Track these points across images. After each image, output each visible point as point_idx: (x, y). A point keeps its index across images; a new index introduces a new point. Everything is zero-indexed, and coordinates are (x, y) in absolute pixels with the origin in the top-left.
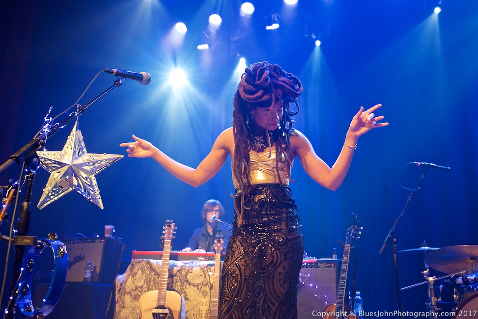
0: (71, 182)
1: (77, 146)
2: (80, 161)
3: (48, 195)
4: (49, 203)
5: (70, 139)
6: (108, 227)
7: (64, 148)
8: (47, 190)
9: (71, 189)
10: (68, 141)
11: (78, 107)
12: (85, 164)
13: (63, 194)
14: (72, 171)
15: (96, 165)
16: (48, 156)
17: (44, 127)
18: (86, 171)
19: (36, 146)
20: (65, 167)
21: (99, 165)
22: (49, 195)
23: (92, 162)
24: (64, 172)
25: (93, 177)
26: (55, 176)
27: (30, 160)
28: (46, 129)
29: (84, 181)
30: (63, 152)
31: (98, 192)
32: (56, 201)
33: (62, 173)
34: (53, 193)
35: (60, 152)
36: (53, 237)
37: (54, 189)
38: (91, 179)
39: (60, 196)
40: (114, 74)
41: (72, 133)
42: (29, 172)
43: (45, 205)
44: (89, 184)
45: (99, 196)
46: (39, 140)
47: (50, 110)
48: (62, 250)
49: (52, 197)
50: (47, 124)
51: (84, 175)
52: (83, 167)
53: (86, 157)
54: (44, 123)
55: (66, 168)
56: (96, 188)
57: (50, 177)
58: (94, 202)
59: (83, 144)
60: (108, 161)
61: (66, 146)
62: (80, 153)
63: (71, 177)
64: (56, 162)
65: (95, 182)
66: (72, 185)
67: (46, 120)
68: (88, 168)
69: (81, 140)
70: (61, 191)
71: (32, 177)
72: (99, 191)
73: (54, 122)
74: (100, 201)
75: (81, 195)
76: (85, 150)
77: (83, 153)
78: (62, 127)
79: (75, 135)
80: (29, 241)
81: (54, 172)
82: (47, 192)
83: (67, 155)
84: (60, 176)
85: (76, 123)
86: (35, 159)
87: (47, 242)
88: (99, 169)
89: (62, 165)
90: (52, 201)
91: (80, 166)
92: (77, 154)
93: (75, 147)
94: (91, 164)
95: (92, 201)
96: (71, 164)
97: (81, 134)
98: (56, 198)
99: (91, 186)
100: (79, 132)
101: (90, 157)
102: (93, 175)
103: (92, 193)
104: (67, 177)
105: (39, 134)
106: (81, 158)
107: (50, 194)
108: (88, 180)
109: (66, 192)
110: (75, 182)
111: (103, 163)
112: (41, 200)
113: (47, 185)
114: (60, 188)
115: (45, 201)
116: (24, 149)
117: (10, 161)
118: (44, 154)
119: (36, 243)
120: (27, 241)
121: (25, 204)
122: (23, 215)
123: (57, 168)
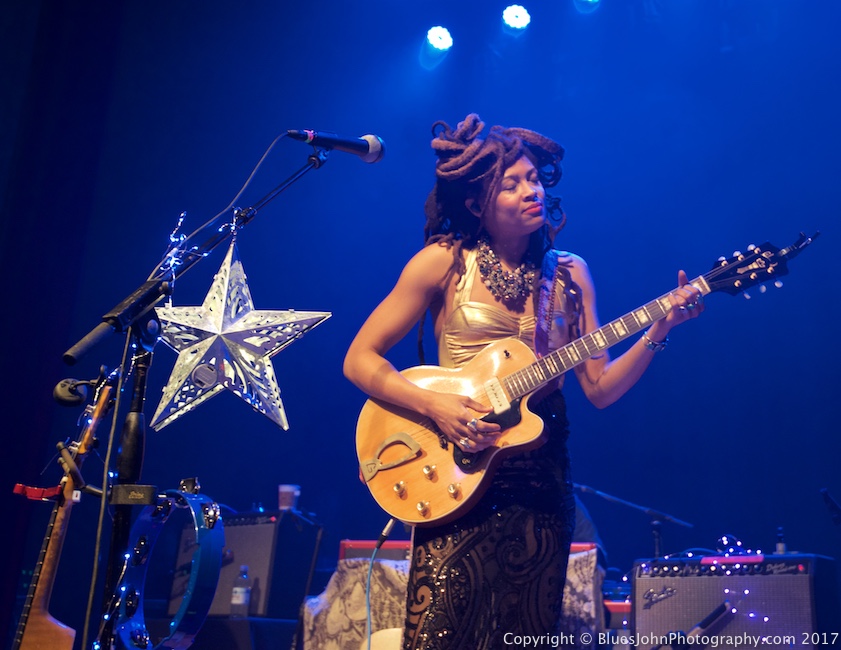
0: (219, 368)
1: (233, 295)
2: (239, 326)
3: (175, 399)
4: (174, 417)
5: (220, 280)
7: (206, 299)
8: (170, 390)
9: (219, 387)
10: (215, 284)
11: (236, 212)
12: (249, 333)
13: (203, 398)
14: (223, 350)
15: (274, 335)
16: (174, 317)
17: (169, 255)
18: (251, 348)
19: (152, 295)
20: (209, 339)
21: (280, 334)
22: (176, 401)
23: (266, 328)
24: (206, 350)
25: (266, 361)
26: (187, 360)
27: (142, 323)
28: (172, 261)
29: (248, 369)
30: (203, 308)
31: (276, 394)
32: (188, 413)
33: (202, 353)
34: (184, 397)
35: (198, 309)
36: (190, 487)
37: (186, 389)
38: (262, 365)
39: (198, 401)
40: (308, 141)
41: (222, 268)
42: (140, 350)
43: (167, 421)
44: (258, 375)
45: (279, 402)
46: (160, 283)
47: (181, 220)
48: (211, 513)
49: (181, 404)
50: (175, 250)
51: (249, 357)
52: (245, 340)
53: (254, 318)
54: (168, 246)
55: (209, 341)
56: (274, 385)
57: (178, 362)
58: (268, 415)
59: (246, 291)
60: (298, 326)
61: (210, 295)
62: (241, 309)
63: (219, 363)
64: (189, 330)
65: (270, 372)
66: (222, 378)
67: (173, 239)
68: (256, 341)
69: (242, 281)
70: (199, 392)
71: (146, 360)
72: (279, 390)
73: (187, 244)
74: (282, 412)
75: (241, 400)
76: (250, 303)
77: (246, 310)
78: (206, 255)
79: (229, 274)
80: (141, 496)
81: (186, 350)
82: (171, 395)
83: (213, 314)
84: (198, 360)
85: (232, 245)
86: (151, 323)
87: (177, 497)
88: (278, 344)
89: (201, 334)
90: (181, 412)
91: (238, 338)
92: (235, 311)
93: (229, 296)
94: (264, 332)
95: (264, 412)
96: (219, 333)
97: (241, 268)
98: (189, 407)
99: (262, 379)
100: (239, 266)
101: (259, 319)
102: (267, 357)
103: (266, 395)
104: (213, 361)
105: (159, 271)
106: (241, 320)
107: (177, 398)
108: (257, 367)
109: (210, 394)
110: (230, 373)
111: (289, 330)
112: (159, 411)
113: (171, 378)
114: (198, 385)
115: (167, 413)
116: (130, 301)
117: (102, 326)
118: (168, 313)
119: (155, 501)
120: (137, 495)
121: (133, 417)
122: (128, 441)
123: (191, 343)
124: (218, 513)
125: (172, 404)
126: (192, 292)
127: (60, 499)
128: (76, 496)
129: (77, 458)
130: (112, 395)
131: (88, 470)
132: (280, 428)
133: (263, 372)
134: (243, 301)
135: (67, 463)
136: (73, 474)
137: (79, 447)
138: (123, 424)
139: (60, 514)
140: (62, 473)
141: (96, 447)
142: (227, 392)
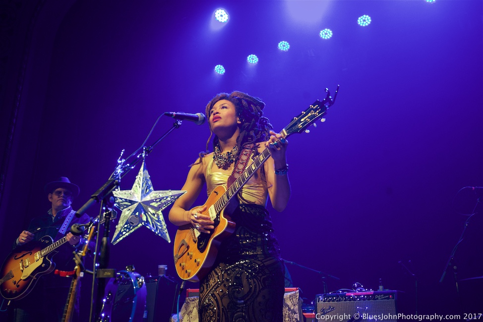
0: (140, 217)
1: (144, 185)
2: (148, 198)
4: (121, 239)
5: (139, 178)
6: (161, 267)
7: (133, 187)
8: (119, 227)
9: (140, 225)
10: (136, 180)
11: (144, 148)
12: (152, 201)
13: (133, 230)
14: (141, 208)
15: (163, 201)
16: (120, 195)
17: (117, 168)
18: (153, 207)
19: (112, 186)
20: (135, 204)
21: (165, 201)
22: (122, 231)
23: (159, 199)
24: (134, 209)
25: (160, 212)
26: (126, 213)
27: (108, 200)
28: (119, 171)
29: (152, 216)
30: (132, 190)
31: (165, 227)
32: (127, 237)
33: (133, 210)
34: (125, 229)
35: (130, 191)
36: (130, 269)
37: (126, 226)
38: (158, 215)
39: (131, 231)
40: (173, 117)
41: (139, 173)
42: (107, 210)
43: (118, 240)
44: (157, 219)
45: (166, 231)
46: (114, 181)
47: (122, 153)
48: (141, 280)
49: (124, 233)
50: (120, 166)
51: (152, 211)
52: (151, 204)
53: (153, 194)
54: (117, 164)
55: (136, 205)
56: (163, 223)
57: (122, 215)
58: (162, 236)
59: (150, 183)
60: (173, 197)
61: (135, 185)
62: (148, 190)
63: (140, 214)
64: (126, 200)
65: (161, 217)
66: (141, 221)
67: (119, 162)
68: (155, 204)
69: (148, 178)
70: (131, 228)
71: (109, 214)
72: (166, 225)
73: (125, 163)
74: (167, 235)
75: (150, 230)
76: (152, 188)
77: (150, 191)
78: (133, 167)
79: (142, 175)
80: (109, 274)
81: (125, 209)
82: (120, 229)
83: (136, 192)
84: (131, 213)
85: (143, 163)
86: (111, 198)
87: (125, 274)
88: (164, 205)
89: (132, 202)
90: (124, 236)
91: (148, 203)
92: (144, 193)
94: (158, 200)
95: (160, 235)
96: (140, 201)
97: (148, 173)
98: (127, 234)
99: (159, 221)
100: (146, 172)
101: (156, 195)
102: (160, 211)
103: (160, 228)
104: (137, 214)
105: (113, 175)
106: (148, 195)
107: (123, 230)
108: (156, 215)
109: (136, 228)
110: (144, 219)
111: (169, 199)
112: (115, 236)
113: (119, 222)
114: (131, 224)
115: (118, 237)
116: (102, 189)
117: (91, 200)
118: (118, 193)
119: (115, 276)
120: (108, 273)
121: (105, 239)
122: (103, 250)
123: (128, 206)
124: (143, 281)
125: (121, 233)
126: (127, 184)
127: (75, 276)
128: (82, 275)
129: (82, 258)
130: (96, 230)
131: (87, 262)
132: (167, 242)
133: (158, 217)
134: (148, 187)
135: (77, 260)
136: (80, 265)
137: (82, 253)
138: (101, 242)
139: (75, 283)
140: (75, 265)
141: (89, 252)
142: (143, 227)
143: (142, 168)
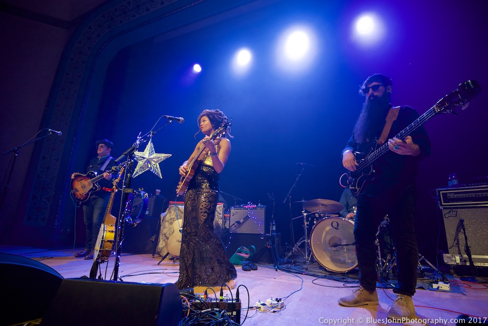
2: (152, 157)
3: (138, 172)
6: (157, 190)
8: (136, 169)
9: (147, 169)
10: (147, 147)
11: (152, 132)
12: (154, 158)
14: (148, 161)
15: (159, 159)
18: (154, 161)
19: (133, 150)
23: (157, 157)
25: (158, 164)
26: (140, 163)
27: (131, 156)
28: (138, 142)
31: (160, 171)
33: (144, 162)
35: (143, 152)
36: (141, 189)
37: (140, 169)
39: (143, 172)
40: (167, 118)
41: (148, 144)
42: (130, 161)
43: (136, 176)
45: (160, 173)
46: (135, 147)
47: (140, 134)
48: (146, 195)
51: (154, 163)
53: (155, 155)
54: (137, 139)
55: (146, 159)
56: (159, 169)
57: (138, 164)
59: (153, 149)
60: (164, 157)
61: (145, 150)
62: (152, 153)
64: (141, 157)
65: (158, 166)
66: (148, 167)
67: (138, 138)
68: (156, 160)
69: (153, 147)
70: (143, 170)
71: (132, 163)
73: (141, 139)
74: (161, 175)
75: (152, 172)
76: (154, 152)
78: (145, 141)
79: (150, 145)
83: (146, 153)
85: (151, 139)
86: (133, 155)
87: (138, 191)
88: (160, 161)
89: (144, 158)
91: (152, 159)
92: (150, 154)
93: (150, 150)
95: (157, 175)
96: (148, 158)
98: (140, 173)
99: (157, 168)
100: (152, 144)
103: (157, 171)
104: (146, 164)
105: (135, 144)
106: (152, 155)
108: (155, 165)
109: (145, 170)
110: (150, 166)
111: (162, 158)
112: (134, 174)
113: (137, 167)
114: (143, 168)
115: (136, 174)
116: (129, 150)
117: (123, 155)
118: (137, 153)
119: (134, 192)
120: (130, 191)
121: (129, 175)
122: (128, 180)
123: (141, 160)
125: (137, 172)
126: (142, 148)
127: (113, 191)
128: (117, 190)
129: (117, 183)
130: (124, 170)
131: (119, 185)
132: (160, 178)
133: (157, 166)
134: (152, 151)
135: (114, 184)
136: (116, 186)
137: (117, 180)
138: (127, 176)
139: (113, 194)
140: (113, 186)
141: (121, 180)
142: (149, 171)
143: (150, 142)
